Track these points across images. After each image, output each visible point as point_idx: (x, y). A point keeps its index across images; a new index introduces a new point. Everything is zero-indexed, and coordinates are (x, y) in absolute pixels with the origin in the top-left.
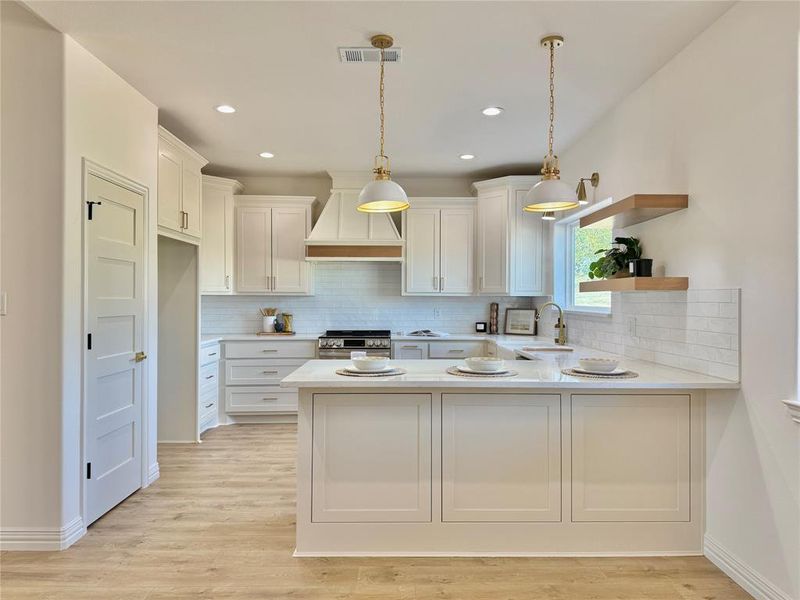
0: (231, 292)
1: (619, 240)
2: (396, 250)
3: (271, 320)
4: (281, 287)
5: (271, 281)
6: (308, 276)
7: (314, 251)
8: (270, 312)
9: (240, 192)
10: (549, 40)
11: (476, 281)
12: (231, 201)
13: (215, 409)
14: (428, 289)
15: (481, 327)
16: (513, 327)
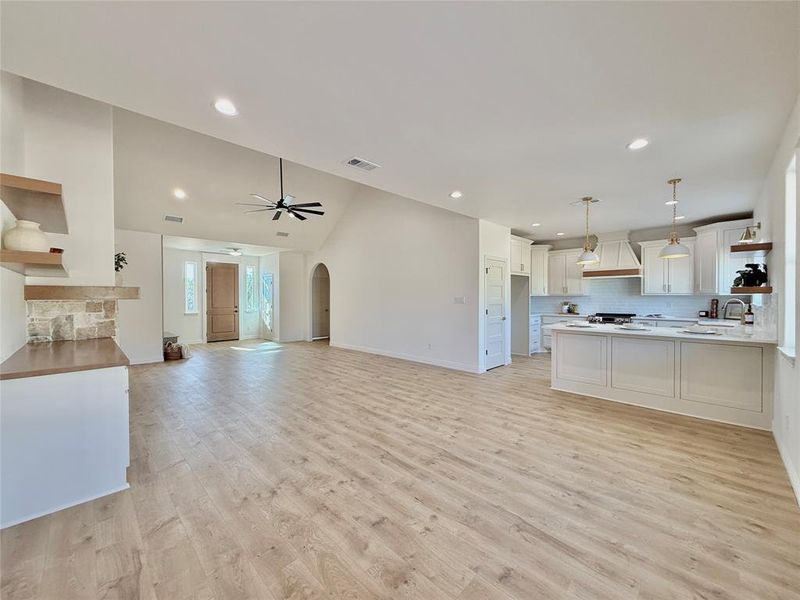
0: (546, 294)
1: (747, 266)
2: (636, 271)
3: (566, 307)
4: (570, 293)
5: (565, 289)
6: (587, 286)
7: (587, 274)
8: (566, 304)
9: (552, 250)
10: (674, 182)
11: (696, 286)
12: (547, 255)
13: (538, 344)
14: (660, 291)
15: (704, 314)
16: (731, 314)
